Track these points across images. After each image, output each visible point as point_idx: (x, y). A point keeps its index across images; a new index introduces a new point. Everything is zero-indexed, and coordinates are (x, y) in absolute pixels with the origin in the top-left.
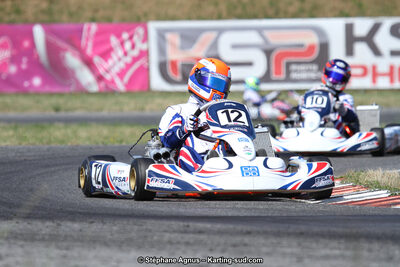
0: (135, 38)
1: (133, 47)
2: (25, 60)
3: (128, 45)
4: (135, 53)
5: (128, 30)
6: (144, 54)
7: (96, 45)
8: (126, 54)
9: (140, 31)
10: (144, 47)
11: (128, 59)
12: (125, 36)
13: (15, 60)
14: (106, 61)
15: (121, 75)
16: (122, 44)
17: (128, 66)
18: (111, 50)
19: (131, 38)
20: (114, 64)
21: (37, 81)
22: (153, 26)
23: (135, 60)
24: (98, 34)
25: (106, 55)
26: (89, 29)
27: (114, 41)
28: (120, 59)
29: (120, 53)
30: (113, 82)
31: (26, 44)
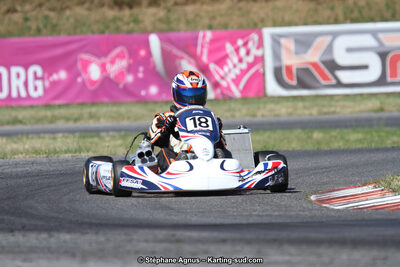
0: (250, 44)
1: (248, 53)
2: (141, 69)
3: (243, 52)
4: (250, 59)
5: (242, 37)
6: (260, 60)
7: (210, 52)
8: (241, 60)
9: (255, 37)
10: (259, 53)
11: (244, 66)
12: (240, 42)
13: (131, 69)
14: (222, 68)
15: (237, 81)
16: (237, 50)
17: (244, 72)
18: (227, 56)
19: (245, 44)
20: (230, 71)
21: (154, 90)
22: (267, 32)
23: (250, 66)
24: (212, 41)
25: (221, 62)
26: (204, 37)
27: (229, 48)
28: (235, 66)
29: (236, 60)
30: (228, 88)
31: (143, 53)
